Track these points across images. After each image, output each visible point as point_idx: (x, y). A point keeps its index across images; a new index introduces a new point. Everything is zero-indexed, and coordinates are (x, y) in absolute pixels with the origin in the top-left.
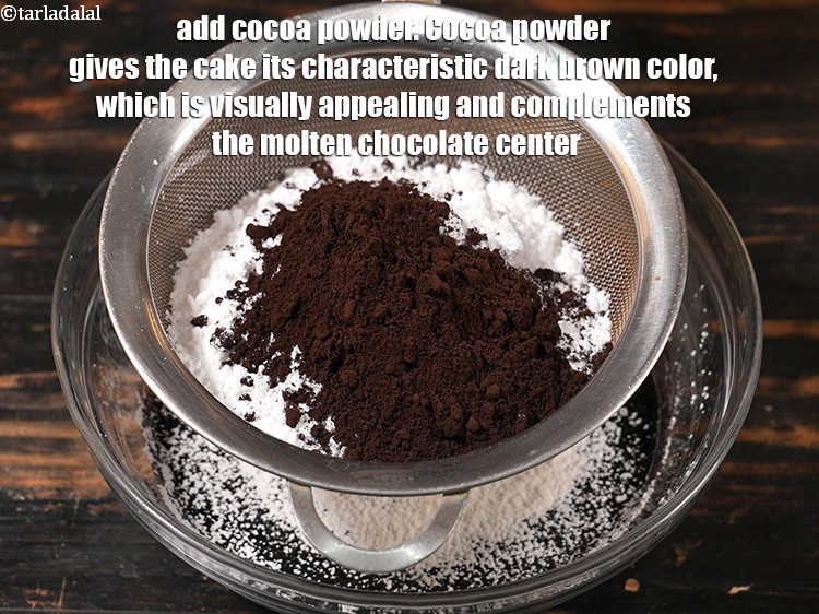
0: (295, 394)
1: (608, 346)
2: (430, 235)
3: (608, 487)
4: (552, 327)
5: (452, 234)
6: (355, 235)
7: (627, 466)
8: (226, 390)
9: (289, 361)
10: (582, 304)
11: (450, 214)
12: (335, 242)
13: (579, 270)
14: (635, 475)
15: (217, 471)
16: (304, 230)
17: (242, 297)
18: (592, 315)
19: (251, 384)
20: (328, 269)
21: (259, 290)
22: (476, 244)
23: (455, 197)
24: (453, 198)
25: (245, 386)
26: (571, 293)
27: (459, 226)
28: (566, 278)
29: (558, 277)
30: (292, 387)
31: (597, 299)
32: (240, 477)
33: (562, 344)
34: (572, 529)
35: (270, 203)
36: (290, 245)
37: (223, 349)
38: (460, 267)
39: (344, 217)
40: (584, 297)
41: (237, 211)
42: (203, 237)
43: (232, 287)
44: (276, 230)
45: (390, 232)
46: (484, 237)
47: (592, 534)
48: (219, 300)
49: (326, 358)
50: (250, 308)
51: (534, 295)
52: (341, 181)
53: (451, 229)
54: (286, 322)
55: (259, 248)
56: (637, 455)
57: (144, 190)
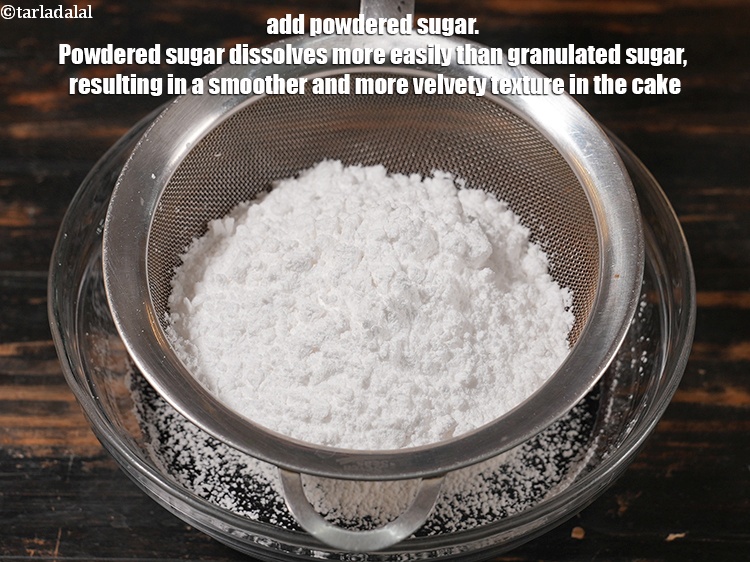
3: (556, 444)
7: (573, 425)
13: (545, 270)
14: (580, 432)
34: (523, 482)
41: (229, 220)
42: (198, 244)
47: (542, 486)
56: (582, 414)
57: (142, 202)
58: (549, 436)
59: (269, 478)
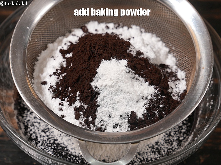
0: (78, 108)
1: (185, 91)
2: (124, 53)
3: (177, 134)
4: (166, 84)
5: (132, 53)
6: (99, 54)
7: (184, 127)
8: (54, 107)
9: (76, 97)
10: (176, 76)
11: (131, 46)
12: (92, 56)
13: (174, 64)
14: (186, 130)
15: (40, 126)
16: (80, 51)
17: (59, 75)
18: (179, 80)
19: (63, 105)
20: (89, 65)
21: (65, 72)
22: (140, 56)
23: (132, 39)
24: (131, 40)
25: (60, 106)
26: (172, 72)
27: (134, 50)
28: (170, 67)
29: (167, 67)
30: (77, 106)
31: (181, 74)
32: (48, 128)
33: (170, 90)
34: (164, 148)
35: (67, 41)
36: (76, 56)
37: (53, 93)
38: (135, 64)
39: (95, 47)
40: (176, 74)
41: (55, 44)
42: (44, 53)
43: (55, 71)
44: (70, 51)
45: (110, 52)
46: (142, 54)
47: (171, 150)
48: (50, 76)
49: (89, 96)
50: (62, 78)
51: (160, 73)
52: (92, 33)
53: (131, 51)
54: (75, 84)
55: (64, 57)
56: (187, 124)
57: (24, 38)
58: (174, 131)
59: (66, 145)
